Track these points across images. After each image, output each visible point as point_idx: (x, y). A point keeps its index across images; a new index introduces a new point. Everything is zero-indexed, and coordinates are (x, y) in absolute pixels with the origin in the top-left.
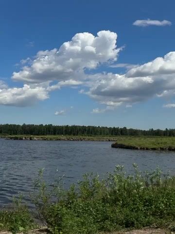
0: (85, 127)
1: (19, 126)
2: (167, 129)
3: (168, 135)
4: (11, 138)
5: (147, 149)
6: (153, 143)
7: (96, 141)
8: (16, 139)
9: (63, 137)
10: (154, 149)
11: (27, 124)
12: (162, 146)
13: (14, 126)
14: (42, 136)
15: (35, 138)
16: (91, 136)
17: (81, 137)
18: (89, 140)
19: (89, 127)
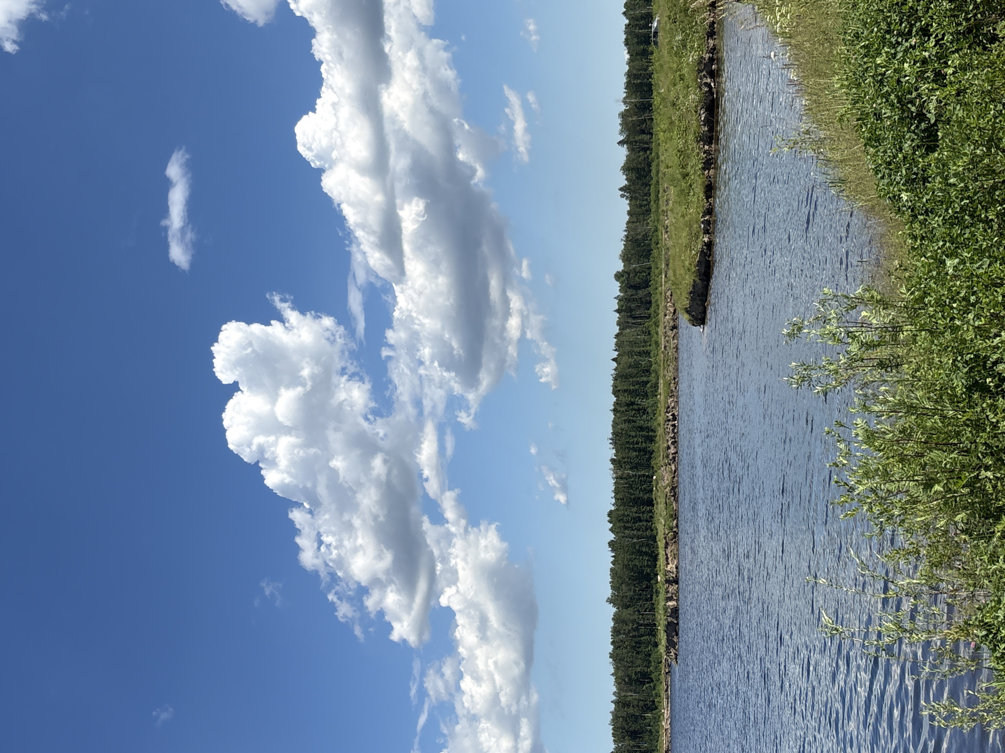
0: (616, 404)
1: (617, 619)
2: (621, 143)
3: (645, 137)
4: (671, 644)
5: (710, 211)
6: (684, 193)
7: (677, 369)
8: (673, 629)
9: (663, 478)
10: (710, 190)
11: (608, 592)
12: (695, 163)
13: (616, 631)
14: (661, 544)
15: (671, 567)
16: (656, 386)
17: (661, 419)
18: (672, 394)
19: (616, 392)
